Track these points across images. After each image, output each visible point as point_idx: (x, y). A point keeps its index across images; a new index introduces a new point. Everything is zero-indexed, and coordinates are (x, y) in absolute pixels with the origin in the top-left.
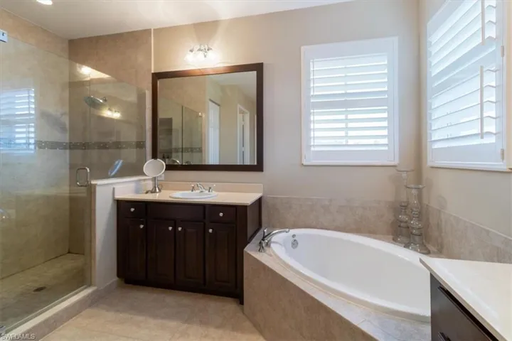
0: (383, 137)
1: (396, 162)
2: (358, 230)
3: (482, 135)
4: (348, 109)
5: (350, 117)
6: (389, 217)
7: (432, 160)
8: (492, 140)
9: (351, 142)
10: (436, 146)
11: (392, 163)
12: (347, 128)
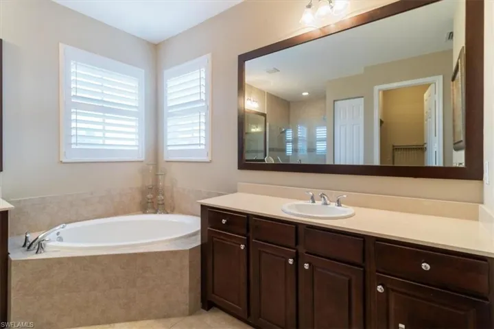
0: (132, 140)
1: (143, 159)
2: (116, 214)
3: (200, 144)
4: (106, 115)
5: (107, 121)
6: (138, 198)
7: (167, 156)
8: (203, 147)
9: (108, 142)
10: (170, 148)
11: (141, 160)
12: (104, 130)
